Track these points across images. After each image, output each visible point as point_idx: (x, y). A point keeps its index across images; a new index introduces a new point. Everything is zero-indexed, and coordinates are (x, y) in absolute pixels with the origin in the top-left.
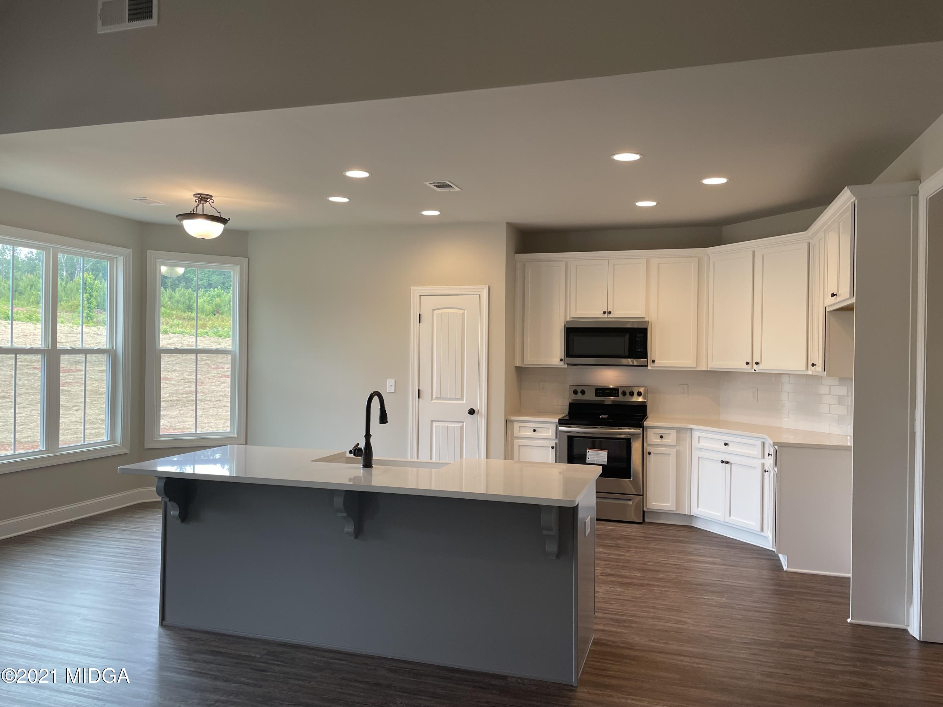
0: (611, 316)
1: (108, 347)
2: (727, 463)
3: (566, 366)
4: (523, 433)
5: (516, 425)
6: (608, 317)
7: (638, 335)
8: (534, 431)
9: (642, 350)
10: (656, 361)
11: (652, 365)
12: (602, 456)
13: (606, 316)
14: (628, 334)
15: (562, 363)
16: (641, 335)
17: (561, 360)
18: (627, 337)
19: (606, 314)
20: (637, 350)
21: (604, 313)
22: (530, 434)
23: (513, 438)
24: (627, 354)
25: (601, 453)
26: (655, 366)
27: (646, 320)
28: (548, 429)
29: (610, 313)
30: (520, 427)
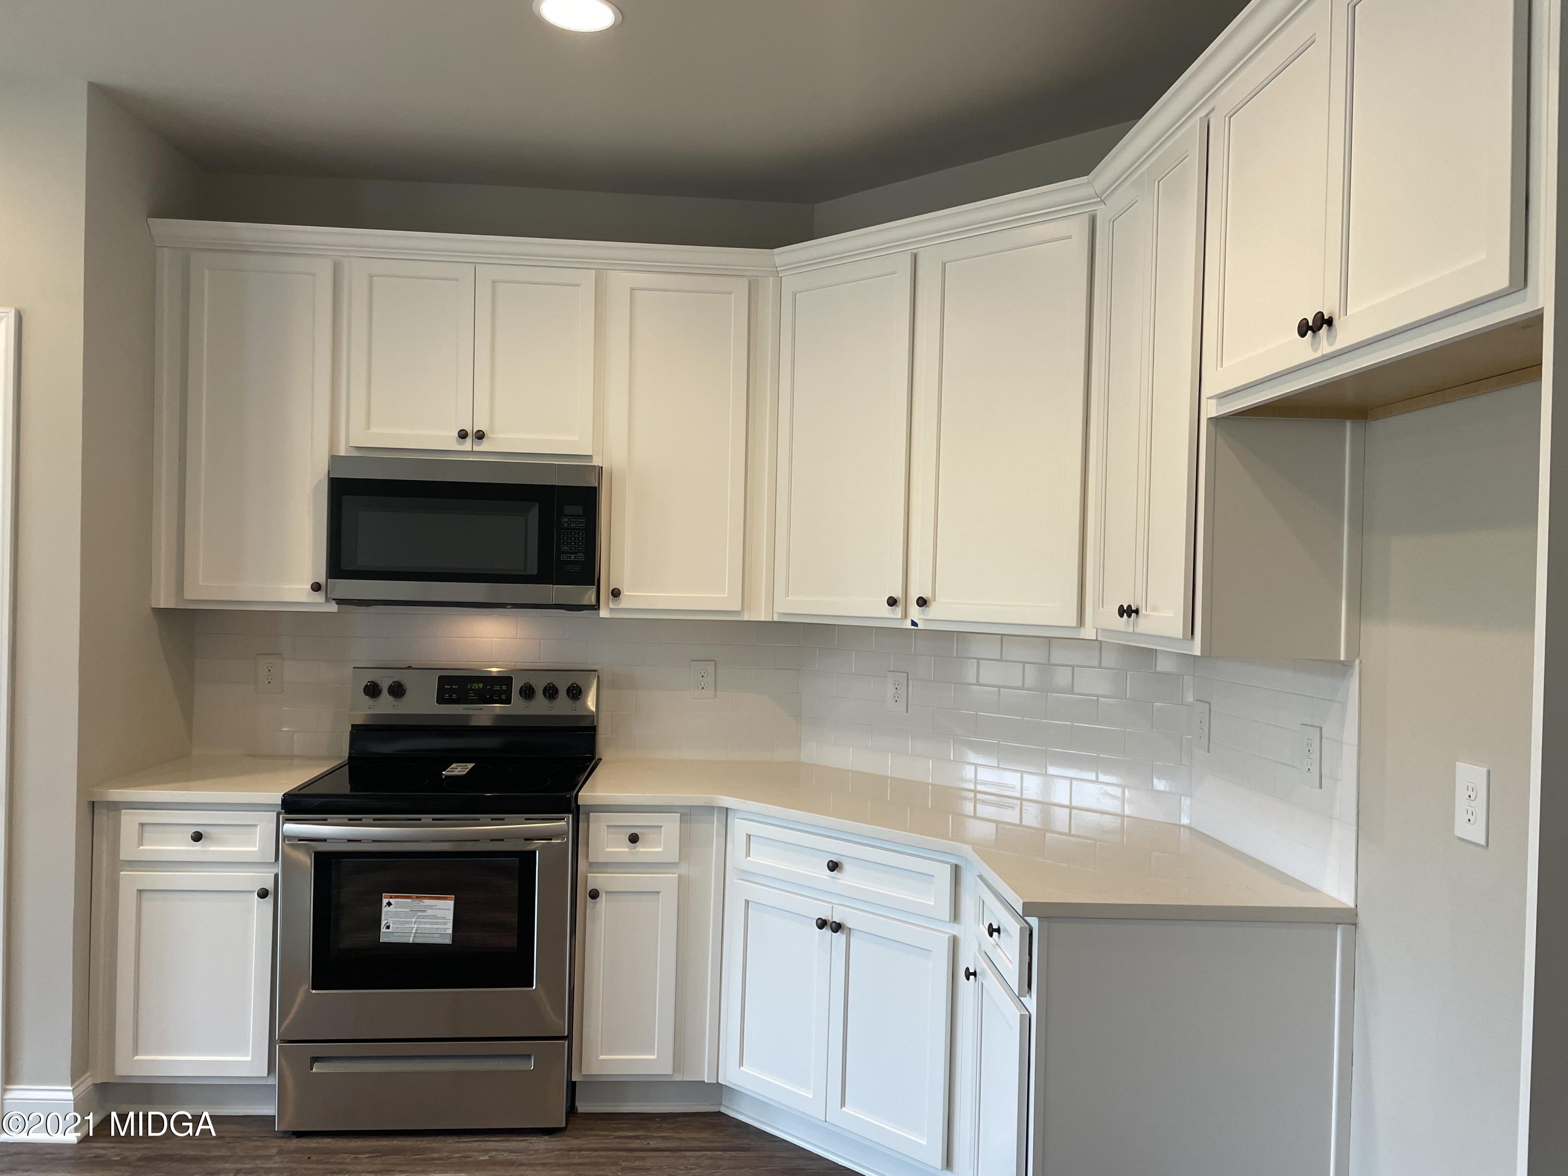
0: (485, 446)
2: (837, 927)
3: (333, 608)
4: (154, 848)
5: (129, 821)
6: (476, 448)
7: (568, 509)
8: (197, 837)
9: (581, 557)
10: (625, 593)
11: (611, 606)
12: (435, 917)
13: (467, 445)
14: (537, 506)
15: (319, 597)
16: (578, 510)
17: (316, 587)
18: (534, 514)
19: (469, 440)
20: (564, 557)
21: (463, 435)
22: (182, 847)
23: (117, 864)
24: (533, 570)
25: (431, 907)
26: (620, 606)
27: (596, 462)
28: (248, 829)
29: (480, 436)
30: (142, 825)
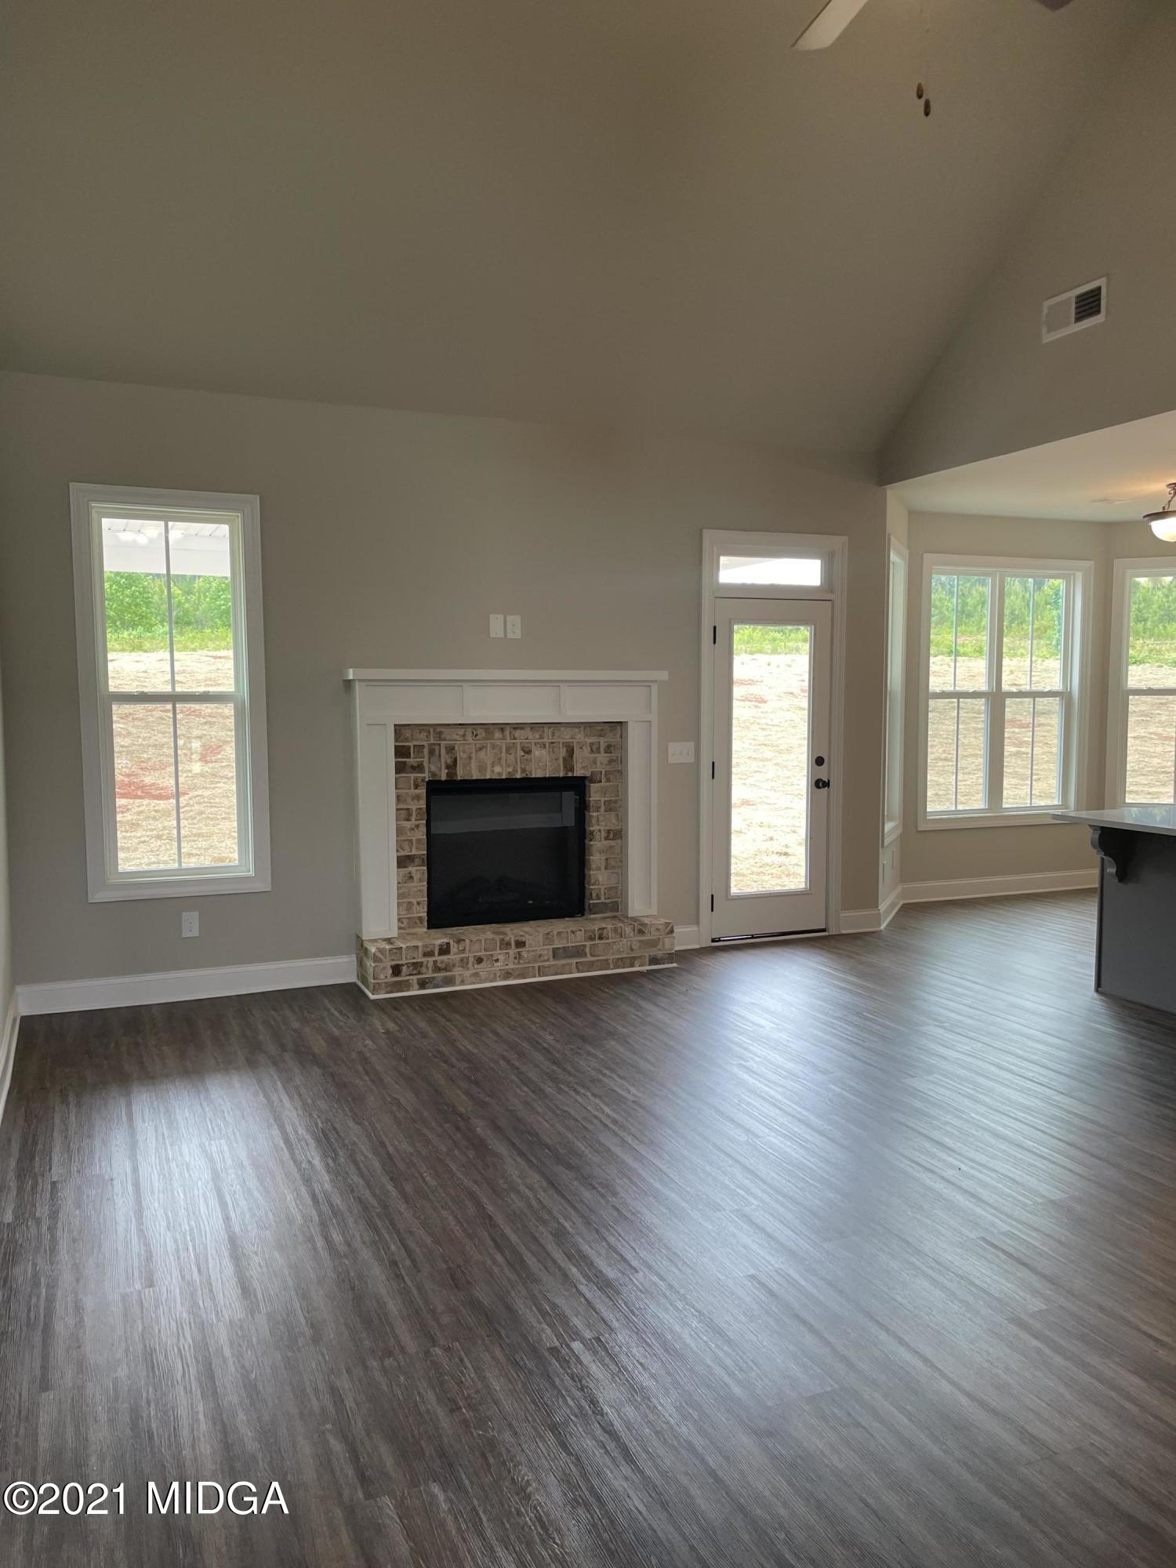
1: (1061, 688)
